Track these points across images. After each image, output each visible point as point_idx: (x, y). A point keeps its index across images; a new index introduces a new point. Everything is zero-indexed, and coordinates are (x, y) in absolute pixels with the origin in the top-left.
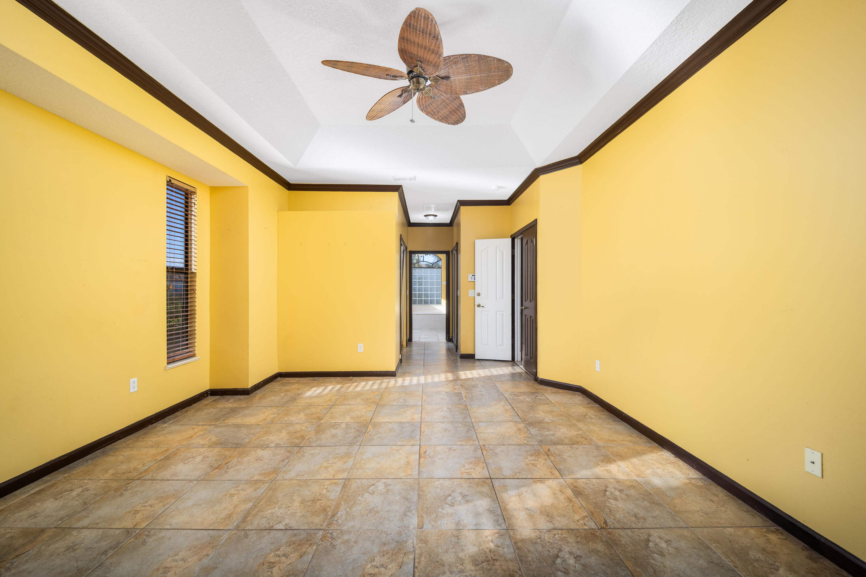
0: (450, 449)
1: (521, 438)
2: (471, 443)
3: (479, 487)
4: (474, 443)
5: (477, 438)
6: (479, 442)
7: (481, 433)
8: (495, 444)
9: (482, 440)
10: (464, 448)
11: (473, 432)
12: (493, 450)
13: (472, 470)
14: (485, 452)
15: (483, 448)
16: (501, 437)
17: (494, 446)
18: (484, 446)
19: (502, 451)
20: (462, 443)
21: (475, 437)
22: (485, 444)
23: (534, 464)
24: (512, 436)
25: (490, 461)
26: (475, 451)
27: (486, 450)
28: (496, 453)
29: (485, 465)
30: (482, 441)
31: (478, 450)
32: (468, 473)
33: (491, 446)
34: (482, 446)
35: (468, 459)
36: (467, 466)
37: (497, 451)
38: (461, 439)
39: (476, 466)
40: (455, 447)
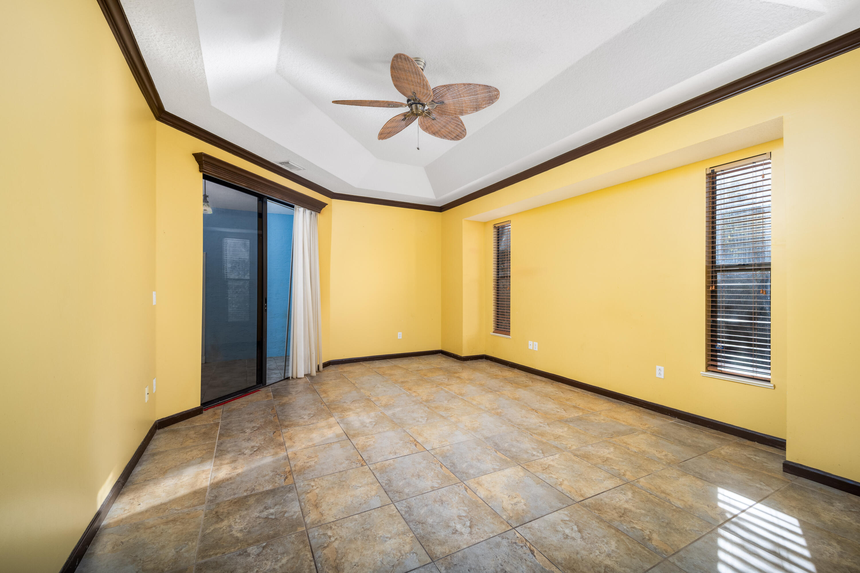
0: (395, 453)
1: (318, 487)
2: (378, 465)
3: (357, 432)
4: (375, 466)
5: (373, 473)
6: (370, 469)
7: (371, 484)
8: (351, 471)
9: (367, 472)
10: (382, 457)
11: (383, 482)
12: (352, 462)
13: (366, 441)
14: (360, 458)
15: (362, 462)
16: (344, 483)
17: (351, 468)
18: (362, 465)
19: (341, 464)
20: (387, 462)
21: (378, 475)
22: (362, 468)
23: (310, 458)
24: (329, 489)
25: (352, 451)
26: (369, 457)
27: (359, 461)
28: (347, 460)
29: (356, 447)
30: (366, 470)
31: (367, 458)
32: (368, 438)
33: (354, 467)
34: (365, 464)
35: (374, 448)
36: (372, 443)
37: (347, 462)
38: (392, 467)
39: (364, 444)
40: (392, 456)
